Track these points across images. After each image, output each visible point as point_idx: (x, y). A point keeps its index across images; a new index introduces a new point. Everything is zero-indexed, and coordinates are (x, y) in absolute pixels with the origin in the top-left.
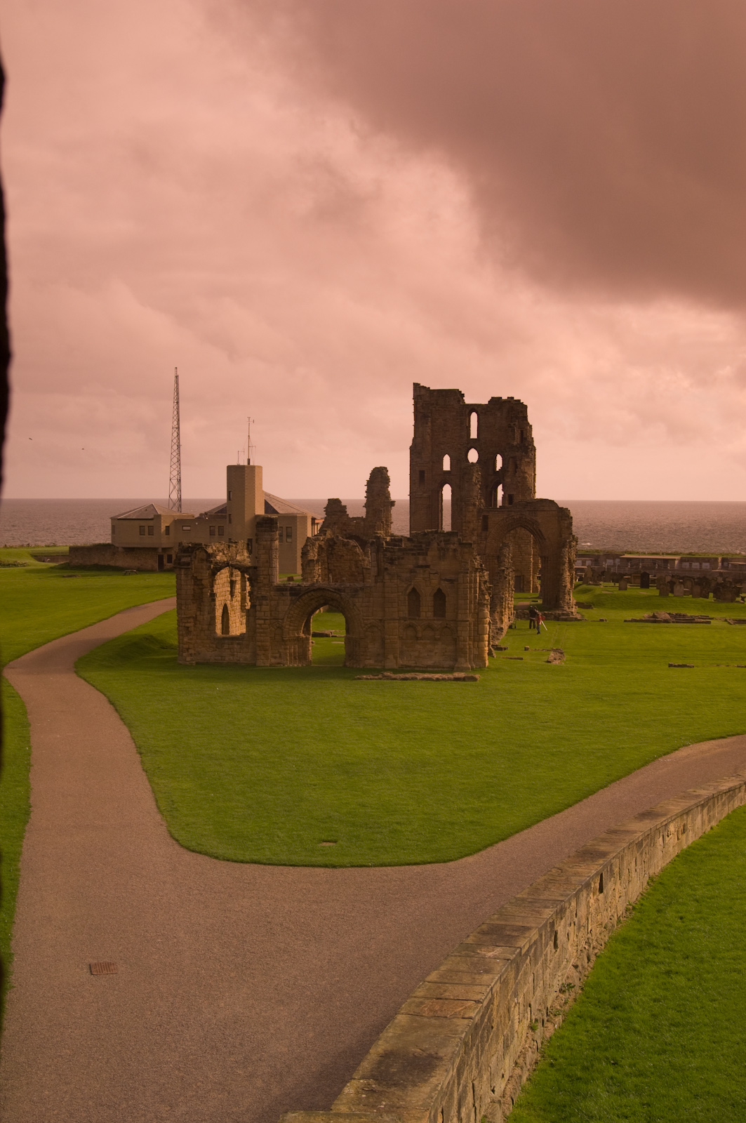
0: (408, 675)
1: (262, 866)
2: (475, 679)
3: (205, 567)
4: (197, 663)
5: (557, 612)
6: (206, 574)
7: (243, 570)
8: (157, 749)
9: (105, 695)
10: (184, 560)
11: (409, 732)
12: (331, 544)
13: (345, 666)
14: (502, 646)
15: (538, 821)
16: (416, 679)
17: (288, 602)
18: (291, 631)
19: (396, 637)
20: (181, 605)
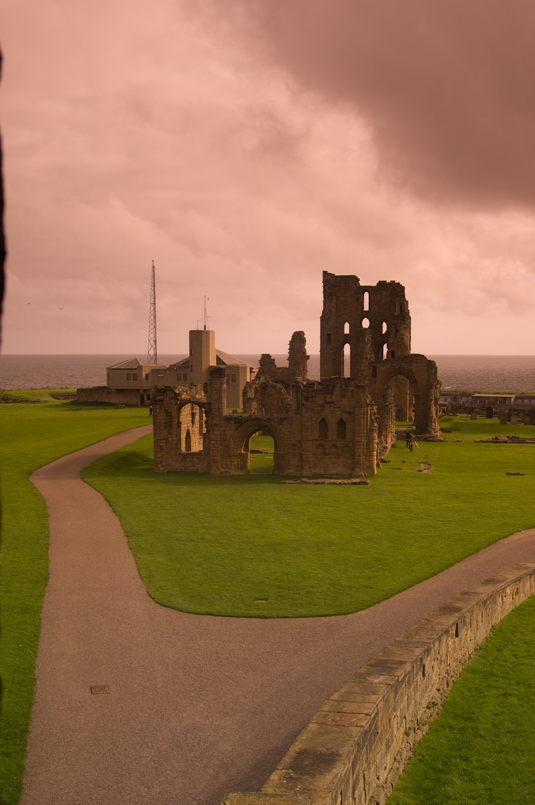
0: (319, 481)
1: (214, 617)
2: (367, 484)
3: (173, 403)
4: (168, 472)
5: (426, 435)
6: (175, 408)
7: (201, 405)
8: (139, 533)
9: (102, 494)
10: (158, 398)
11: (319, 521)
12: (264, 387)
13: (274, 474)
14: (387, 460)
15: (412, 586)
16: (325, 483)
17: (233, 428)
18: (235, 449)
19: (310, 453)
20: (157, 430)
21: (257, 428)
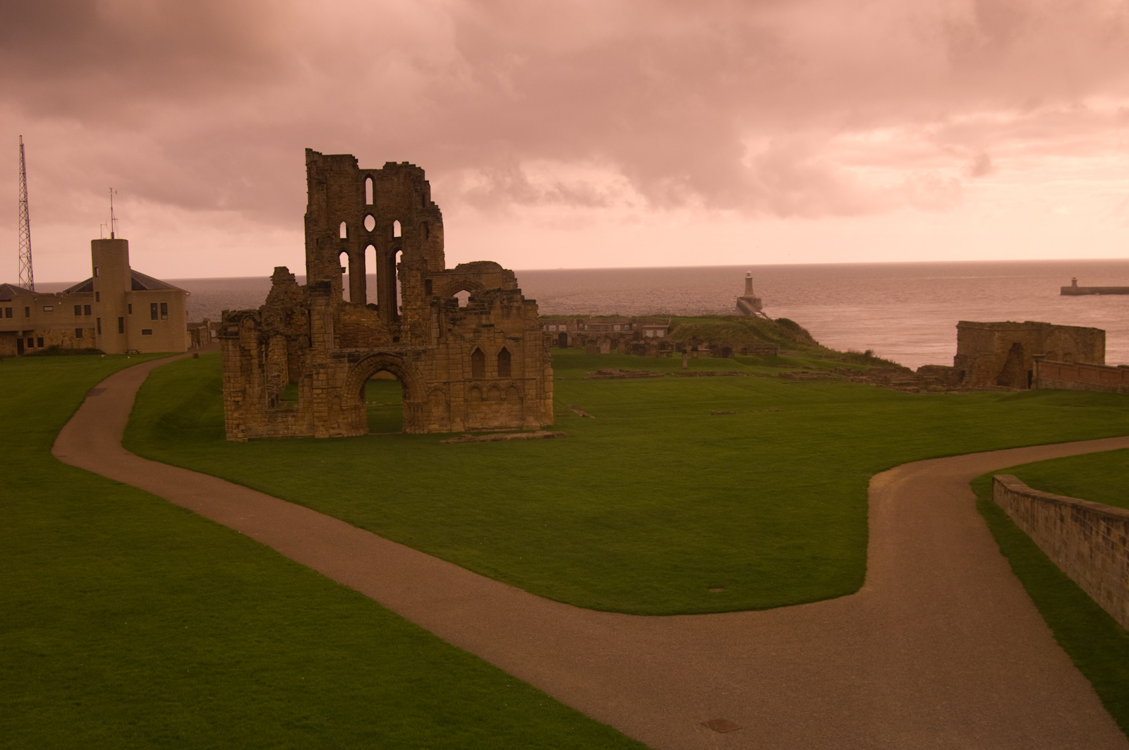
3: (253, 336)
4: (249, 440)
6: (255, 344)
10: (230, 329)
16: (506, 438)
17: (347, 369)
18: (349, 400)
19: (463, 399)
20: (229, 377)
21: (380, 367)
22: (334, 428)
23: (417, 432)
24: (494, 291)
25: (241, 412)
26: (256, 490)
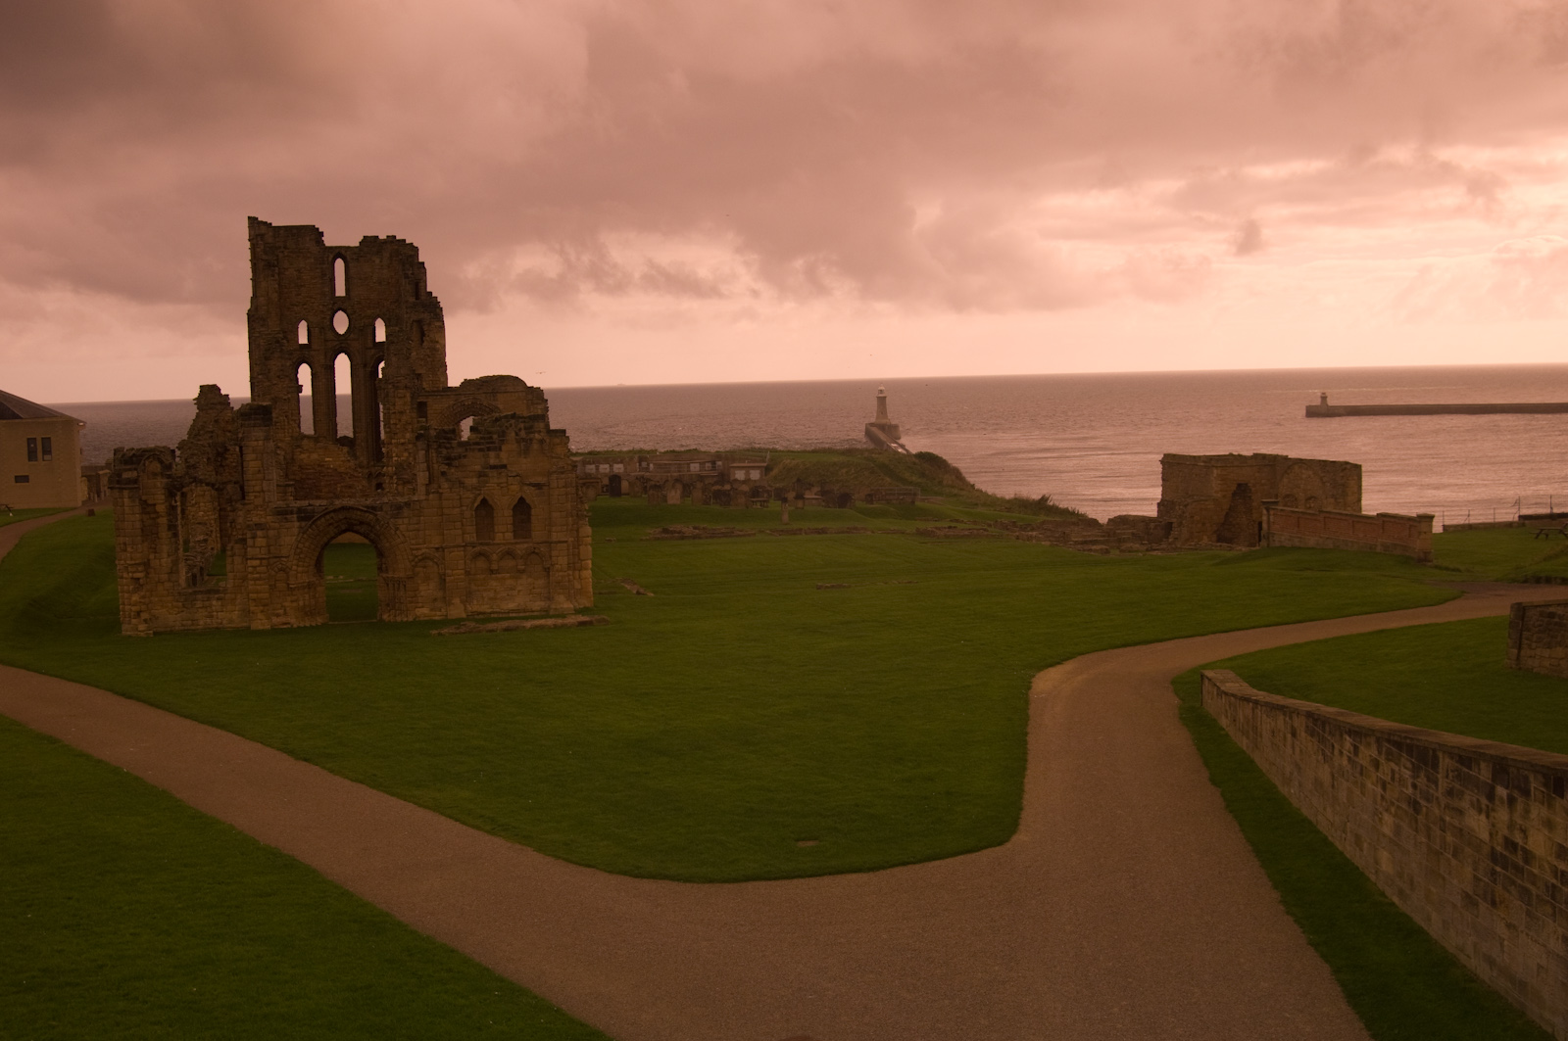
4: (155, 633)
10: (125, 475)
17: (296, 531)
18: (299, 575)
19: (463, 571)
20: (125, 544)
21: (343, 527)
22: (278, 615)
23: (399, 619)
24: (506, 417)
25: (142, 594)
26: (158, 707)
